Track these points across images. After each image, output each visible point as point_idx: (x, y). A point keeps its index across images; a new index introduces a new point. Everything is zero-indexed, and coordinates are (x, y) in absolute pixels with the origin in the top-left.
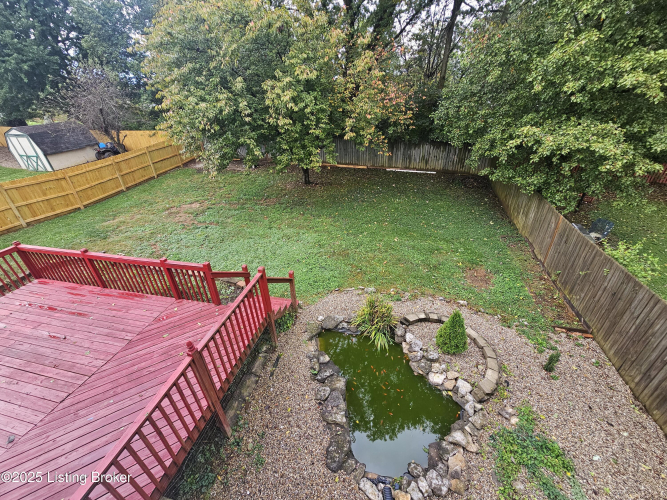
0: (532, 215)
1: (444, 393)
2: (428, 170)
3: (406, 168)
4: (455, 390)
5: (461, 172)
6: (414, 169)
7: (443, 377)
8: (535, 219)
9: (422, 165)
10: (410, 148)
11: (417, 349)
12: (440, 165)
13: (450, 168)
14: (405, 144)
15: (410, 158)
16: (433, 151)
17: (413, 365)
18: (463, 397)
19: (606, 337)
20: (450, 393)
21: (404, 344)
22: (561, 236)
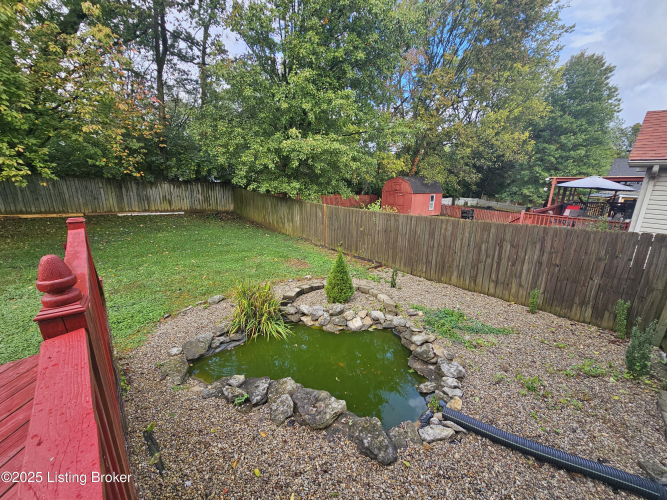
0: (297, 218)
1: (370, 329)
2: (173, 211)
3: (145, 211)
4: (376, 321)
5: (209, 210)
6: (156, 211)
7: (358, 319)
8: (302, 219)
9: (166, 206)
10: (145, 187)
11: (320, 313)
12: (186, 205)
13: (198, 207)
14: (137, 183)
15: (148, 199)
16: (175, 191)
17: (329, 328)
18: (385, 320)
19: (394, 262)
20: (374, 327)
21: (303, 318)
22: (330, 218)
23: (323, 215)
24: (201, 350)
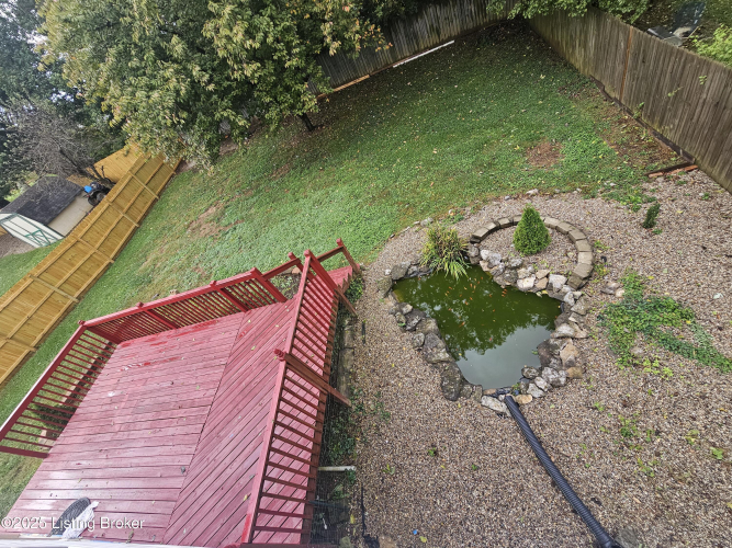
0: (592, 43)
1: (538, 294)
2: (443, 42)
3: (416, 53)
4: (549, 286)
5: (485, 25)
6: (425, 49)
7: (532, 279)
8: (597, 47)
9: (435, 40)
10: (411, 23)
11: (497, 262)
12: (456, 28)
13: (470, 26)
14: (403, 20)
15: (415, 36)
16: (441, 12)
17: (498, 279)
18: (559, 290)
19: (714, 160)
20: (545, 292)
21: (481, 263)
22: (636, 56)
23: (627, 47)
24: (400, 274)
